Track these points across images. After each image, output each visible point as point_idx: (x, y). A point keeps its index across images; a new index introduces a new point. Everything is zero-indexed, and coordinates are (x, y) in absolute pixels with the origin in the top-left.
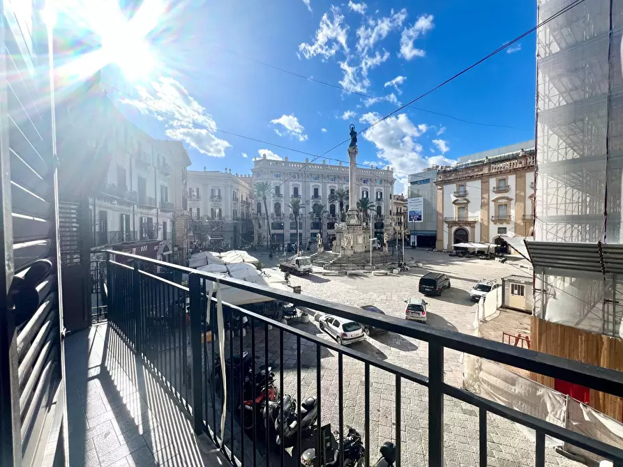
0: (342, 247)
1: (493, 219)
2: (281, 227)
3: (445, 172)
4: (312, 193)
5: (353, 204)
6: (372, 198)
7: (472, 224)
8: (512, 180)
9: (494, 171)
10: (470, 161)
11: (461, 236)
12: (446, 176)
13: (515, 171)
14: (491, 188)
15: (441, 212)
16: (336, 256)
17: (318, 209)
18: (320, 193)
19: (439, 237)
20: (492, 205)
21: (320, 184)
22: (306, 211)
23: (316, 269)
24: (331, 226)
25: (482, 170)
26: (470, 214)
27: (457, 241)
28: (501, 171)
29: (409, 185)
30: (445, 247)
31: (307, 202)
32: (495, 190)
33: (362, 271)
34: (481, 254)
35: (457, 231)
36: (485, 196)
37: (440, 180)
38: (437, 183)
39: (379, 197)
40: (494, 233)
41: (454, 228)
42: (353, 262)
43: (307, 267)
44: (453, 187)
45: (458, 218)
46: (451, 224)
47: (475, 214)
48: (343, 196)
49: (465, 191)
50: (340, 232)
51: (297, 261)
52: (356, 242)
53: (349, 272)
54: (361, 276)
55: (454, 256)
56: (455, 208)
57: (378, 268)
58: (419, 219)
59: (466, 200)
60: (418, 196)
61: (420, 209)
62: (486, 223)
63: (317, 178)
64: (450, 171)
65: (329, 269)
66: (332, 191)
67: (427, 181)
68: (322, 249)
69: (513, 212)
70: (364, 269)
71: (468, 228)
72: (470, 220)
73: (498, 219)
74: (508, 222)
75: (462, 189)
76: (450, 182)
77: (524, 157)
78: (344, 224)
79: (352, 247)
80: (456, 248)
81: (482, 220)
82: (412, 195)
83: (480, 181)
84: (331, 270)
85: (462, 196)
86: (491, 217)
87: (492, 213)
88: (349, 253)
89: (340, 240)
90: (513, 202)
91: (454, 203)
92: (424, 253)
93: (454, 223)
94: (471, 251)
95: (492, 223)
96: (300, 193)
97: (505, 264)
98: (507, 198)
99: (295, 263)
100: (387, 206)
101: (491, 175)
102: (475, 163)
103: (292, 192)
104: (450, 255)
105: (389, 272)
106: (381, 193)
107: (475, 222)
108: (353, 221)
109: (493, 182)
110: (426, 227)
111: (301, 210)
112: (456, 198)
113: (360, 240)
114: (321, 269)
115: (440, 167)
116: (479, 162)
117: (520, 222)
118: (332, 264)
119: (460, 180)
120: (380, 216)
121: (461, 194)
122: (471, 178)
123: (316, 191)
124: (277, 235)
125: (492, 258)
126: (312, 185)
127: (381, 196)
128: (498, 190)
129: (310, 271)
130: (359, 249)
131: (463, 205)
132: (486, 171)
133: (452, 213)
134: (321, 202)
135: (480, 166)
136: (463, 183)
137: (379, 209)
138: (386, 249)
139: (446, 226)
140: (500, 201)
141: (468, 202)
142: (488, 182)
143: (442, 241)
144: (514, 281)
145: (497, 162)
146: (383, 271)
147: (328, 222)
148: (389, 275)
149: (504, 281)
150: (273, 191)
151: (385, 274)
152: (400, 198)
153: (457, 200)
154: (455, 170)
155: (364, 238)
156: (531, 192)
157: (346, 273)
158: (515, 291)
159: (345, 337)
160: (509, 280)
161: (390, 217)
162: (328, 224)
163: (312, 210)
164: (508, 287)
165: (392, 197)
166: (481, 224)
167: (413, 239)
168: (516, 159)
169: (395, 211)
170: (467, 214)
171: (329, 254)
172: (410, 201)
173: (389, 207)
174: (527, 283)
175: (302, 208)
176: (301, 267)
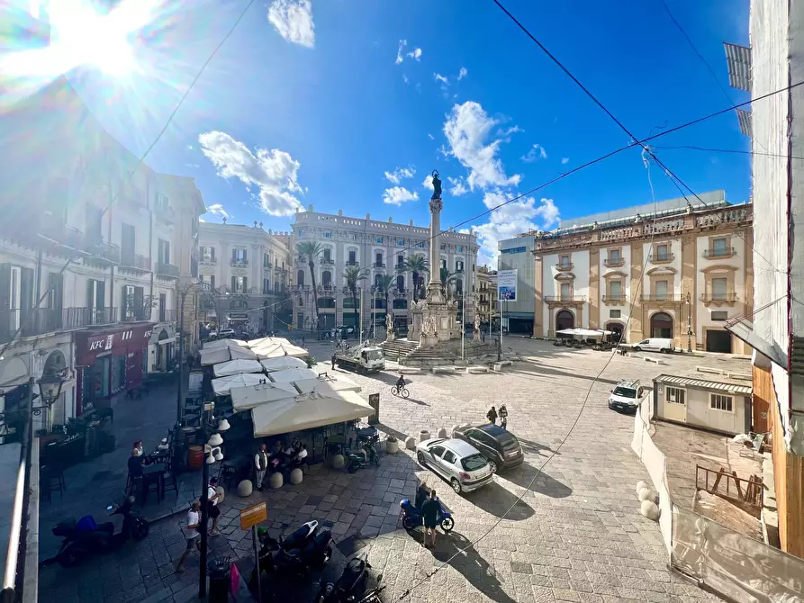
0: (423, 334)
1: (605, 299)
2: (330, 304)
3: (544, 239)
4: (374, 260)
5: (431, 277)
6: (452, 268)
7: (579, 305)
8: (626, 252)
9: (604, 239)
10: (575, 227)
11: (565, 320)
12: (549, 244)
13: (630, 240)
14: (602, 262)
15: (540, 290)
16: (414, 346)
17: (382, 282)
18: (385, 261)
19: (537, 321)
20: (603, 281)
21: (384, 249)
22: (366, 284)
23: (389, 364)
25: (590, 238)
26: (576, 293)
27: (560, 327)
28: (613, 241)
29: (500, 253)
30: (546, 333)
31: (367, 273)
32: (607, 263)
33: (453, 368)
34: (591, 343)
35: (559, 313)
36: (594, 269)
37: (538, 248)
38: (535, 253)
39: (460, 268)
40: (605, 317)
41: (557, 310)
42: (440, 355)
43: (378, 362)
44: (555, 258)
45: (562, 296)
46: (552, 304)
47: (582, 293)
48: (419, 265)
49: (570, 263)
50: (419, 313)
51: (364, 354)
52: (440, 327)
53: (434, 368)
54: (452, 374)
55: (558, 345)
56: (556, 284)
57: (471, 363)
58: (512, 297)
59: (571, 274)
60: (511, 268)
61: (513, 285)
62: (595, 304)
63: (381, 240)
64: (551, 238)
65: (406, 365)
66: (401, 259)
67: (522, 249)
68: (393, 336)
69: (628, 292)
70: (454, 364)
71: (574, 310)
72: (576, 299)
73: (611, 300)
74: (623, 303)
75: (565, 260)
76: (551, 251)
77: (640, 224)
78: (424, 302)
79: (436, 334)
80: (559, 335)
81: (590, 299)
82: (503, 266)
83: (588, 252)
84: (410, 365)
85: (566, 267)
86: (601, 297)
87: (603, 292)
88: (432, 341)
89: (419, 324)
90: (628, 279)
91: (556, 277)
92: (520, 342)
93: (557, 304)
94: (580, 340)
95: (603, 305)
96: (358, 259)
97: (625, 357)
98: (621, 274)
99: (359, 356)
100: (469, 280)
101: (602, 245)
102: (580, 229)
103: (346, 258)
104: (554, 345)
105: (487, 368)
106: (462, 263)
107: (582, 302)
108: (436, 299)
109: (604, 254)
110: (521, 308)
111: (358, 283)
112: (558, 272)
113: (445, 325)
114: (395, 365)
115: (538, 233)
116: (584, 228)
117: (637, 304)
118: (408, 357)
119: (563, 249)
121: (564, 267)
122: (578, 247)
123: (379, 257)
124: (327, 315)
125: (609, 349)
126: (374, 249)
127: (462, 267)
128: (610, 264)
129: (382, 367)
130: (444, 337)
131: (567, 281)
132: (595, 239)
133: (555, 291)
134: (385, 272)
135: (591, 231)
136: (567, 253)
137: (459, 284)
139: (546, 306)
140: (613, 277)
141: (574, 277)
142: (598, 252)
143: (542, 326)
144: (669, 383)
145: (608, 228)
146: (480, 367)
147: (395, 298)
148: (490, 373)
149: (655, 383)
150: (322, 254)
151: (485, 372)
152: (484, 270)
153: (559, 275)
154: (558, 237)
155: (449, 321)
156: (650, 267)
157: (431, 370)
158: (673, 398)
159: (467, 481)
160: (665, 383)
161: (473, 294)
162: (394, 301)
163: (373, 283)
164: (662, 392)
165: (476, 269)
166: (590, 305)
167: (504, 323)
168: (631, 225)
169: (478, 287)
170: (572, 292)
171: (403, 343)
172: (499, 273)
173: (471, 281)
174: (688, 386)
175: (361, 279)
176: (369, 361)
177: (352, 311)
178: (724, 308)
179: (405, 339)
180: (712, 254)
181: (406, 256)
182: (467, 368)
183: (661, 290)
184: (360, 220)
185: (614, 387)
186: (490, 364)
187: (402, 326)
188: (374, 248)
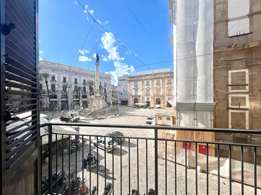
0: (93, 106)
2: (55, 97)
3: (130, 77)
4: (74, 81)
5: (96, 88)
6: (103, 85)
8: (150, 82)
9: (145, 78)
10: (138, 74)
11: (136, 101)
12: (132, 79)
13: (151, 79)
14: (145, 85)
15: (129, 92)
16: (90, 111)
17: (77, 89)
18: (78, 81)
19: (129, 101)
20: (145, 90)
22: (71, 89)
23: (81, 118)
24: (84, 97)
25: (142, 78)
26: (139, 93)
27: (135, 103)
28: (147, 79)
29: (118, 81)
30: (131, 105)
31: (71, 85)
33: (104, 117)
34: (142, 107)
35: (134, 99)
36: (143, 87)
37: (129, 80)
38: (128, 81)
39: (105, 85)
40: (146, 100)
41: (134, 98)
42: (100, 113)
43: (77, 117)
44: (133, 83)
45: (135, 94)
47: (140, 93)
48: (91, 84)
49: (137, 85)
50: (92, 99)
51: (72, 115)
52: (99, 104)
53: (98, 118)
54: (104, 119)
56: (134, 90)
57: (110, 115)
58: (122, 94)
59: (137, 88)
60: (121, 85)
61: (122, 90)
62: (143, 96)
63: (76, 74)
65: (88, 117)
66: (84, 81)
67: (124, 80)
68: (83, 108)
69: (151, 93)
70: (104, 116)
71: (138, 98)
72: (139, 95)
73: (147, 95)
74: (150, 96)
75: (136, 84)
76: (132, 81)
77: (154, 75)
79: (98, 106)
80: (135, 105)
82: (119, 85)
85: (136, 86)
87: (145, 93)
88: (97, 109)
89: (92, 103)
90: (151, 89)
92: (124, 108)
93: (134, 96)
94: (140, 106)
95: (145, 96)
96: (67, 80)
97: (150, 110)
98: (149, 88)
99: (70, 115)
100: (108, 89)
101: (145, 80)
103: (62, 80)
104: (134, 108)
105: (115, 116)
106: (106, 83)
108: (98, 95)
109: (145, 82)
110: (124, 97)
111: (67, 89)
113: (101, 103)
114: (84, 118)
116: (141, 75)
117: (153, 96)
118: (89, 114)
119: (135, 80)
120: (106, 93)
121: (136, 85)
122: (139, 80)
123: (76, 80)
124: (55, 101)
125: (146, 108)
127: (106, 85)
128: (147, 85)
129: (79, 119)
130: (101, 107)
131: (136, 90)
132: (143, 78)
133: (133, 93)
134: (78, 86)
135: (142, 76)
136: (136, 82)
137: (105, 90)
138: (112, 106)
139: (131, 97)
140: (147, 89)
141: (138, 88)
144: (159, 115)
145: (146, 75)
146: (112, 116)
147: (82, 95)
148: (116, 117)
149: (156, 116)
150: (51, 78)
151: (114, 117)
152: (113, 86)
153: (134, 88)
154: (134, 77)
155: (102, 102)
156: (155, 86)
157: (97, 118)
158: (159, 119)
159: (110, 148)
160: (158, 115)
161: (110, 93)
162: (82, 96)
163: (73, 89)
164: (157, 118)
165: (111, 85)
166: (142, 96)
167: (119, 102)
168: (152, 75)
169: (111, 91)
170: (138, 93)
171: (86, 110)
172: (118, 87)
173: (109, 89)
174: (162, 116)
175: (68, 88)
176: (74, 117)
177: (66, 99)
178: (170, 97)
179: (87, 109)
180: (168, 84)
181: (86, 80)
182: (109, 117)
183: (158, 92)
184: (68, 66)
185: (147, 118)
186: (116, 115)
187: (86, 104)
188: (74, 77)
